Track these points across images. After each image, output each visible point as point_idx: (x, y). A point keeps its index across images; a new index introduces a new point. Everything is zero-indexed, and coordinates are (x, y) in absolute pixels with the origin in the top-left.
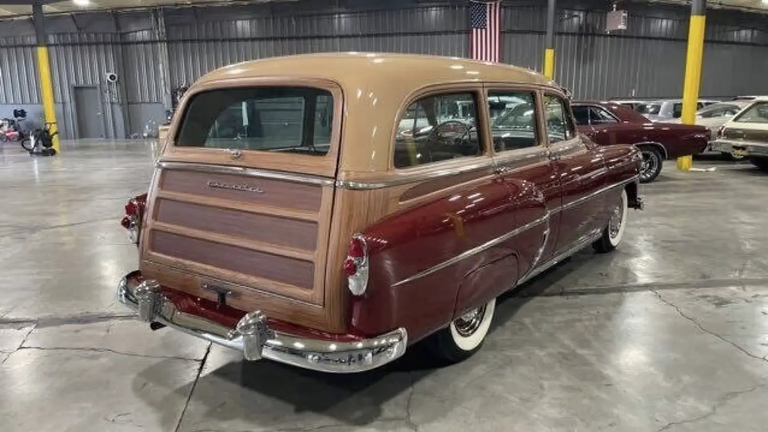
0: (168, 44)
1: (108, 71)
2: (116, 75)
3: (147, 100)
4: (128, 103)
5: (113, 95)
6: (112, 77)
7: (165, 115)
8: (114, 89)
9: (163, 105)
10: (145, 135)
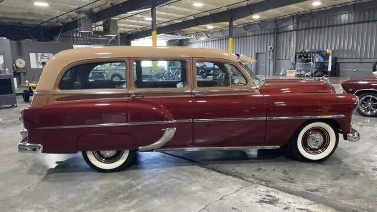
0: (297, 31)
1: (270, 46)
2: (273, 48)
3: (284, 58)
4: (276, 60)
5: (270, 57)
6: (271, 48)
7: (291, 65)
8: (271, 54)
9: (291, 61)
10: (281, 74)
